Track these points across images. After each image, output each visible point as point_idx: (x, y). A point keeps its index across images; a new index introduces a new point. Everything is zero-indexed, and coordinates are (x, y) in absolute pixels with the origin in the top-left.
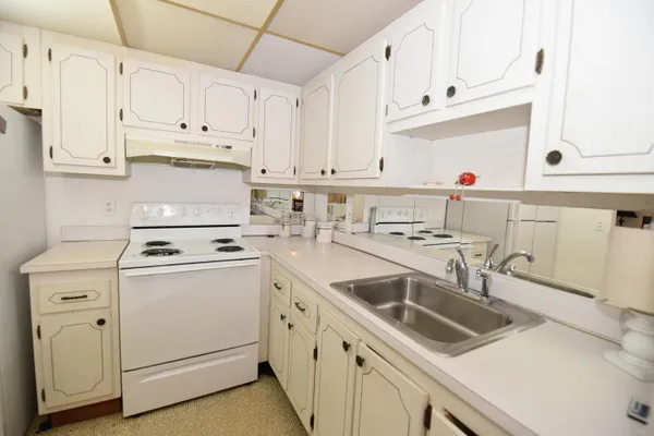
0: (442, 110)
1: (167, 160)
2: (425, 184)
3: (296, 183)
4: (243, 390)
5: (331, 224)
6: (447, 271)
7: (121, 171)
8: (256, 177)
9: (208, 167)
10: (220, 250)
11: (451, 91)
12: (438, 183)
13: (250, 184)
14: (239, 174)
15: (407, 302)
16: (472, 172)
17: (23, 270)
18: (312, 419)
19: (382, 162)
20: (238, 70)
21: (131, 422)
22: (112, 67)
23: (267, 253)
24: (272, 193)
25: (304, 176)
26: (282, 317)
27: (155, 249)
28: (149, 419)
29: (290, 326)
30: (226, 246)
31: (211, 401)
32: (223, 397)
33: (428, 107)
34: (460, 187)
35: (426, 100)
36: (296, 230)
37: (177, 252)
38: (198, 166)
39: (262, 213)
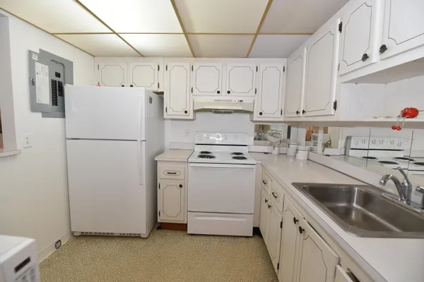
0: (378, 63)
1: (210, 110)
2: (376, 118)
3: (283, 120)
4: (243, 239)
5: (308, 147)
6: (381, 183)
7: (191, 117)
8: (256, 117)
9: (230, 113)
10: (234, 158)
11: (383, 49)
12: (388, 117)
13: (252, 121)
14: (248, 116)
15: (355, 205)
16: (414, 107)
17: (156, 159)
18: (278, 265)
19: (335, 103)
20: (247, 57)
21: (190, 237)
22: (189, 69)
23: (260, 162)
24: (273, 127)
25: (287, 115)
26: (266, 201)
27: (205, 155)
28: (198, 238)
29: (269, 207)
30: (238, 156)
31: (226, 239)
32: (232, 240)
33: (367, 62)
34: (402, 120)
35: (365, 57)
36: (283, 150)
37: (213, 157)
38: (225, 113)
39: (266, 140)
